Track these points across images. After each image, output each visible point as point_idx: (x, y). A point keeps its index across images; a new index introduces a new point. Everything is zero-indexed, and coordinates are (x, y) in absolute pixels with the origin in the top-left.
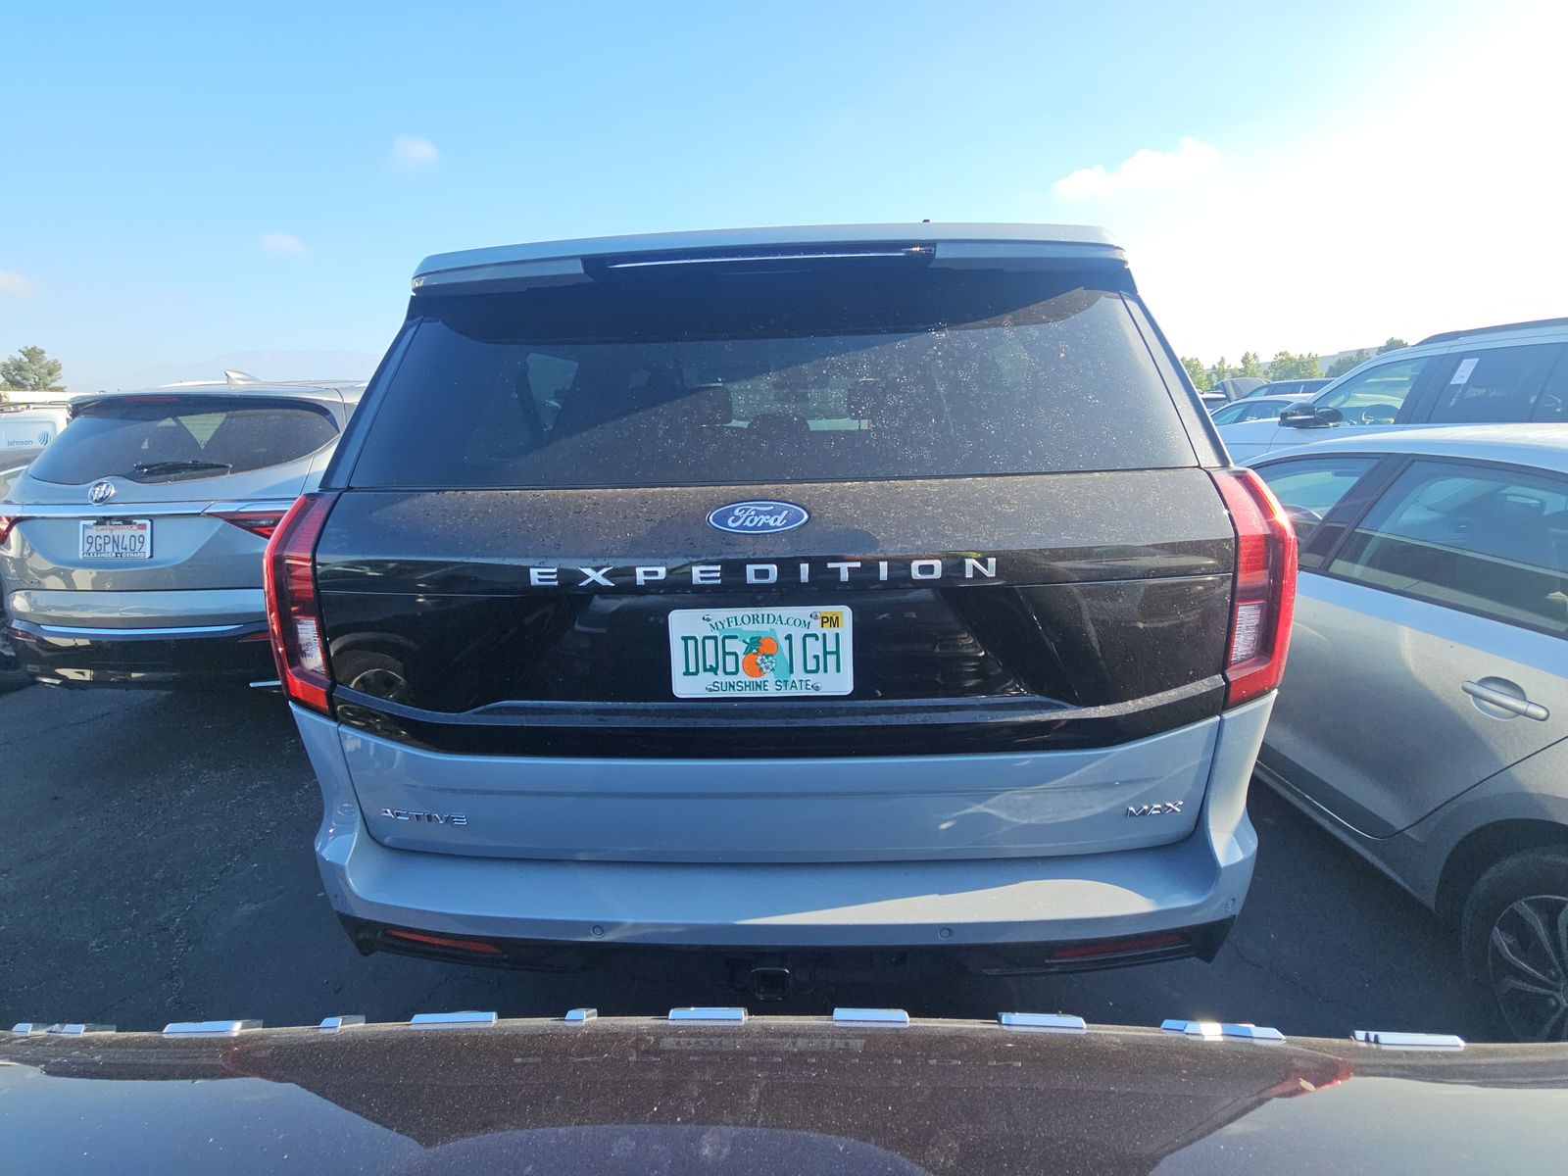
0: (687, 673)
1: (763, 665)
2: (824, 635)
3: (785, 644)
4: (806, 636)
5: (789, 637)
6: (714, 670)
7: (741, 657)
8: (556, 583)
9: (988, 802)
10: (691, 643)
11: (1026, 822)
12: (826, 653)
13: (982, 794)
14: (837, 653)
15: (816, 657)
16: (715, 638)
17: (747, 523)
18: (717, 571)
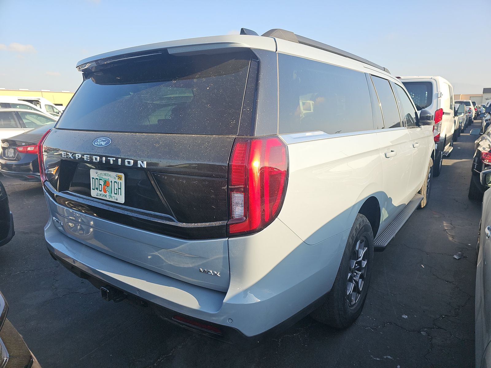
0: (93, 189)
1: (106, 190)
2: (118, 182)
4: (115, 182)
5: (111, 182)
6: (98, 189)
7: (103, 186)
9: (160, 251)
10: (93, 179)
11: (170, 263)
12: (119, 188)
13: (158, 248)
15: (117, 189)
16: (98, 179)
17: (99, 144)
18: (88, 157)
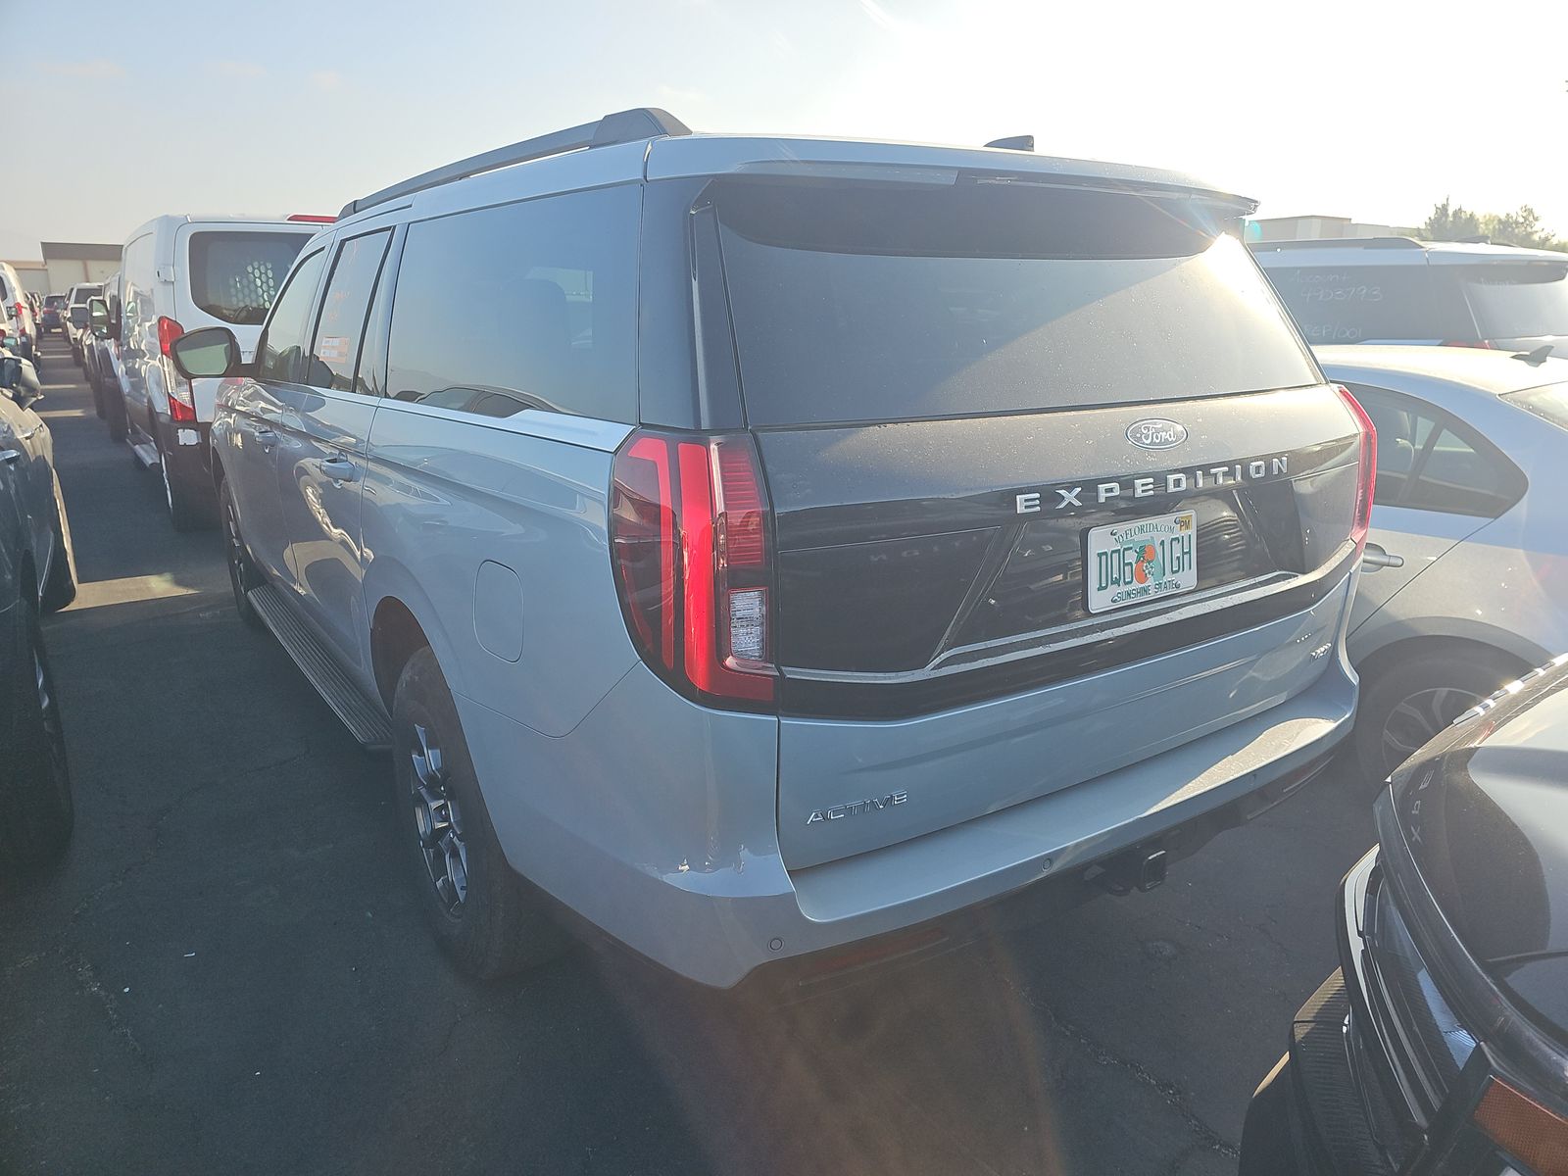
0: (1100, 588)
1: (1147, 572)
2: (1182, 537)
3: (1159, 550)
4: (1173, 540)
5: (1163, 543)
6: (1116, 582)
7: (1134, 565)
8: (1038, 508)
10: (1103, 559)
12: (1184, 553)
14: (1189, 552)
15: (1178, 558)
16: (1119, 551)
